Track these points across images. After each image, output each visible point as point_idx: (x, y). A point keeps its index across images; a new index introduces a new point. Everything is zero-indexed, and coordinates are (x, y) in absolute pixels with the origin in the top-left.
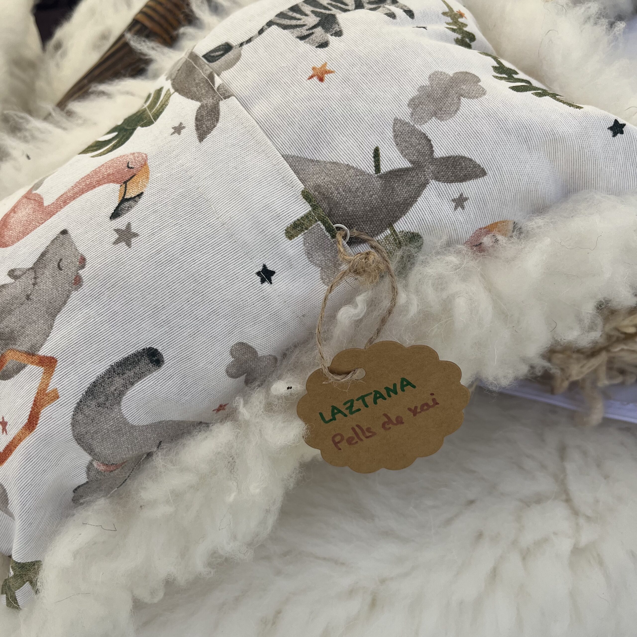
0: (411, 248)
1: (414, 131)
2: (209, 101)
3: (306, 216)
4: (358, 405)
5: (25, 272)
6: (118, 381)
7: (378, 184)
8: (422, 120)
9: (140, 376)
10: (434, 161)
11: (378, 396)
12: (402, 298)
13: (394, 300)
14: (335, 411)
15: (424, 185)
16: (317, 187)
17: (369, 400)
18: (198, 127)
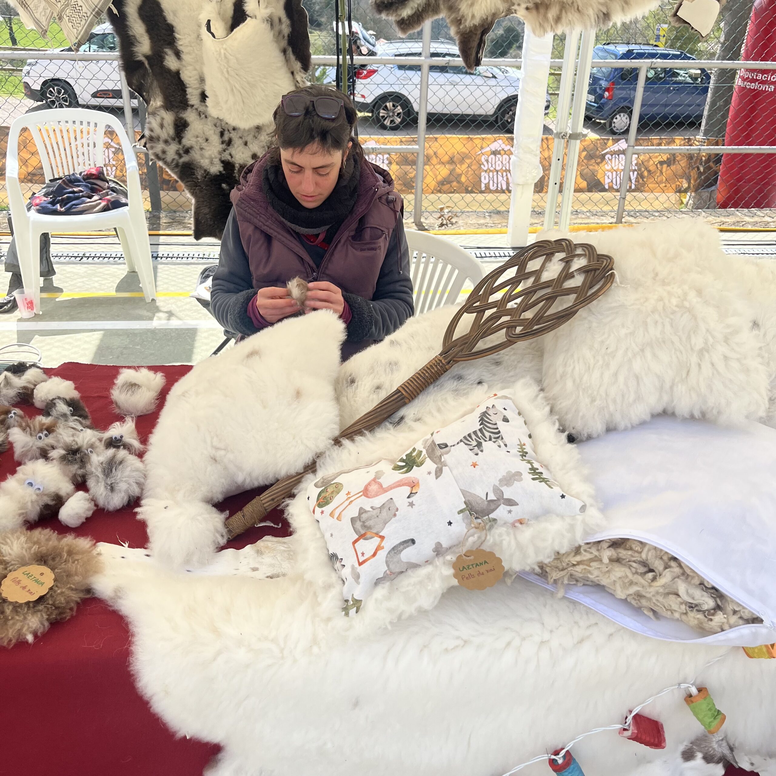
0: (493, 523)
1: (499, 489)
2: (440, 466)
3: (464, 509)
4: (471, 567)
5: (377, 508)
6: (402, 547)
7: (486, 503)
8: (502, 486)
9: (408, 546)
10: (503, 499)
11: (477, 565)
12: (488, 537)
13: (486, 538)
14: (464, 568)
15: (499, 505)
16: (469, 501)
17: (474, 566)
18: (436, 474)
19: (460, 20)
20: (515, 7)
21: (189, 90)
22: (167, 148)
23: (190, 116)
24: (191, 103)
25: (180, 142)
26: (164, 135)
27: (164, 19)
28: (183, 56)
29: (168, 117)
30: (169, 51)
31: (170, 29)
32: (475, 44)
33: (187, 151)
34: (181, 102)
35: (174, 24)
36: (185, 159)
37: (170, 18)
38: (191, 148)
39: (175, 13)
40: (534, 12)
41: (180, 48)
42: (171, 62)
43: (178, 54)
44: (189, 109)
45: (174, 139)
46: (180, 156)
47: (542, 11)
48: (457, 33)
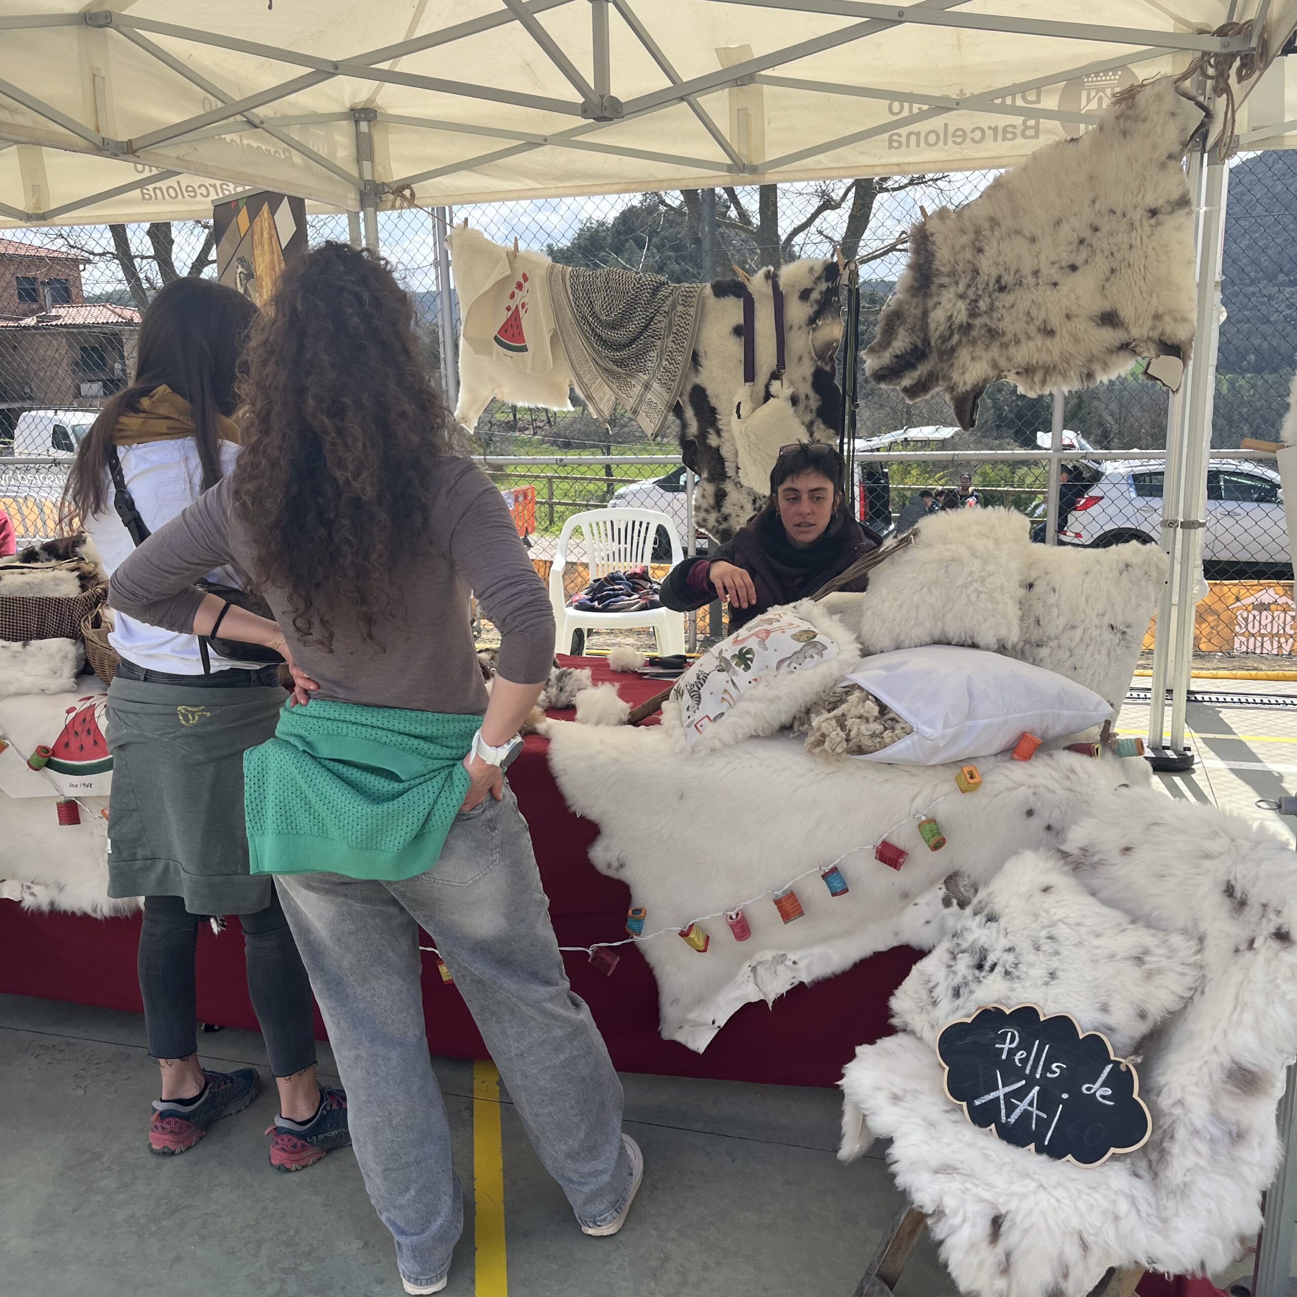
19: (953, 387)
20: (1006, 373)
21: (727, 464)
22: (707, 516)
23: (728, 486)
24: (729, 475)
25: (719, 511)
26: (705, 505)
27: (708, 402)
28: (723, 434)
29: (710, 488)
30: (711, 431)
31: (713, 411)
32: (969, 407)
33: (726, 518)
34: (721, 475)
35: (716, 407)
36: (724, 526)
37: (713, 402)
38: (729, 515)
39: (717, 397)
40: (1024, 376)
41: (720, 427)
42: (713, 441)
43: (718, 433)
44: (728, 480)
45: (713, 508)
46: (720, 523)
47: (1031, 375)
48: (952, 399)
